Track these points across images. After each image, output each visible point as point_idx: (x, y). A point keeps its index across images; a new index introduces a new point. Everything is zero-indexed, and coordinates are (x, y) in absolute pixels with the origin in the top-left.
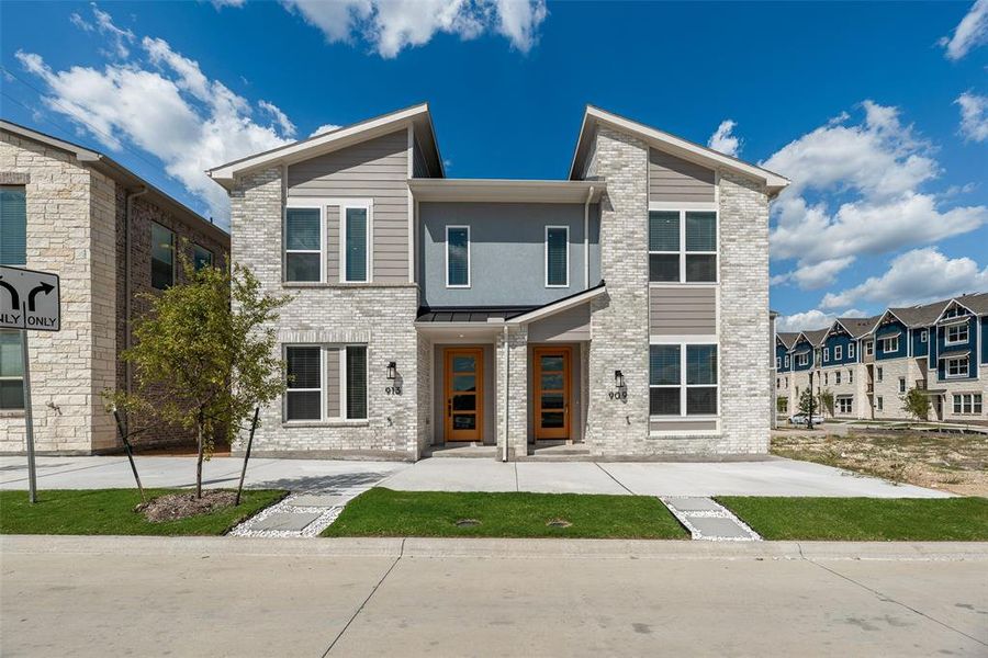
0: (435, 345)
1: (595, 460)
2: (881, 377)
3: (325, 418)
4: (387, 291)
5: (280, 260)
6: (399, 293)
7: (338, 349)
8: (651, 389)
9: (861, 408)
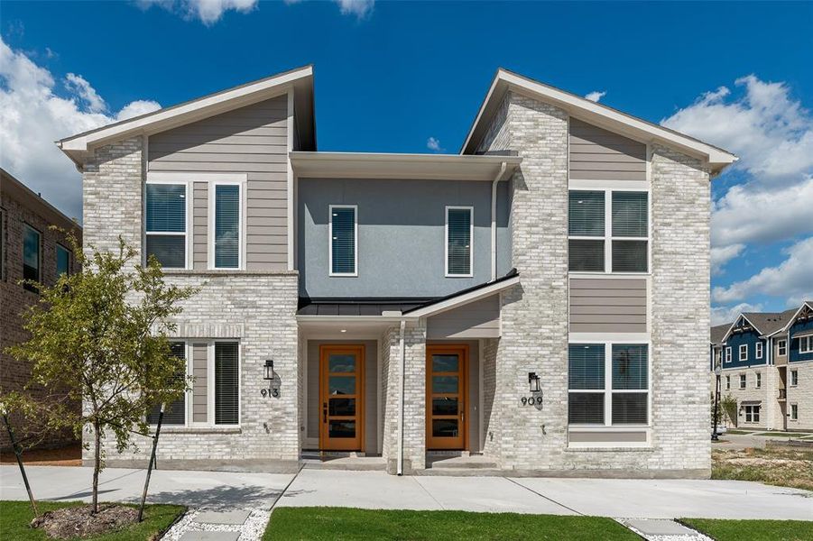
0: (308, 341)
1: (505, 474)
2: (795, 381)
3: (189, 423)
4: (263, 280)
5: (139, 243)
6: (277, 282)
7: (206, 346)
8: (570, 394)
9: (771, 417)
